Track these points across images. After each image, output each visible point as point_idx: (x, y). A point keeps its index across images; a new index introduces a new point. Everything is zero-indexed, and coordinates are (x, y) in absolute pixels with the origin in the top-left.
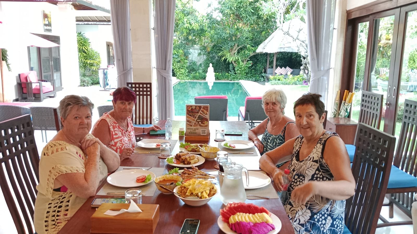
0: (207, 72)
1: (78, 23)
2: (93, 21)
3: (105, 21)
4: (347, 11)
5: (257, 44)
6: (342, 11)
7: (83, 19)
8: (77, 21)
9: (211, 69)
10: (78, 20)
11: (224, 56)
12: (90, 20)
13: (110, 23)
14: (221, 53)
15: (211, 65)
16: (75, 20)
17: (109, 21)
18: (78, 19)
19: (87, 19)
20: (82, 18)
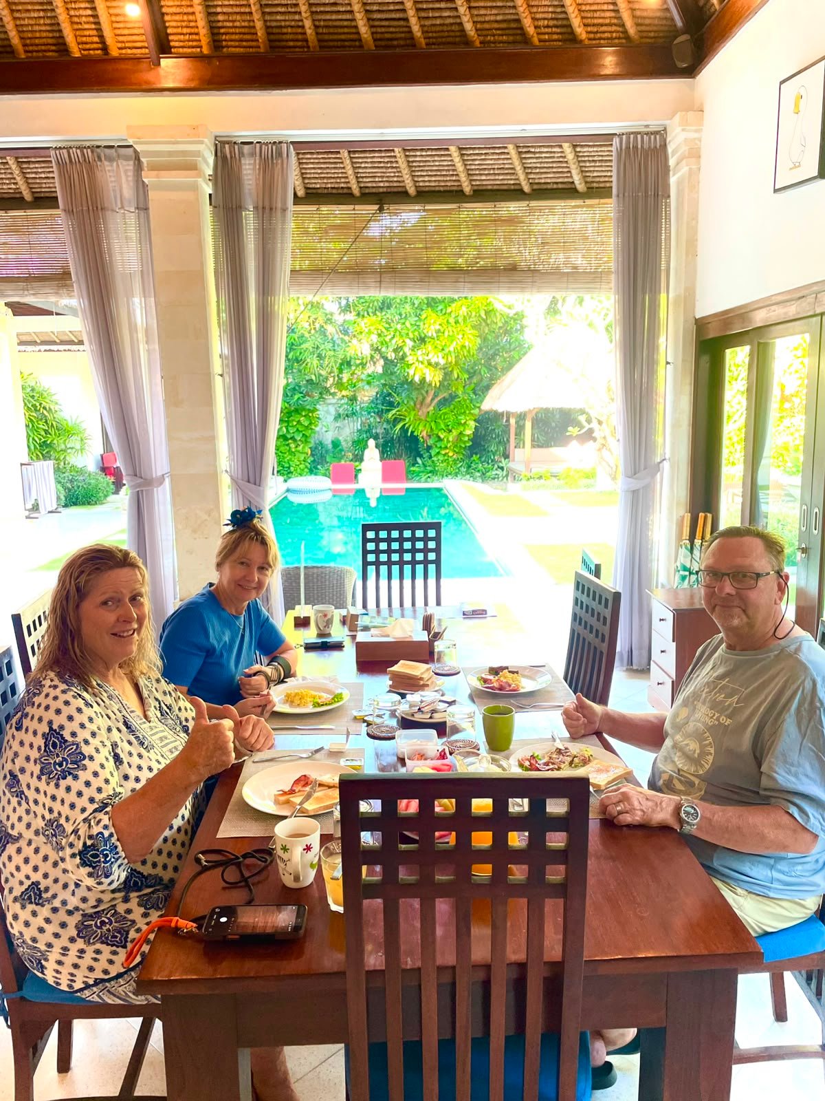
0: (361, 460)
1: (23, 348)
2: (62, 343)
3: (71, 343)
4: (697, 321)
5: (482, 389)
6: (686, 321)
7: (36, 338)
8: (21, 343)
9: (372, 453)
10: (25, 342)
11: (401, 420)
12: (36, 342)
13: (81, 347)
14: (394, 412)
15: (372, 442)
16: (16, 341)
17: (81, 343)
18: (24, 338)
19: (47, 339)
20: (33, 334)
